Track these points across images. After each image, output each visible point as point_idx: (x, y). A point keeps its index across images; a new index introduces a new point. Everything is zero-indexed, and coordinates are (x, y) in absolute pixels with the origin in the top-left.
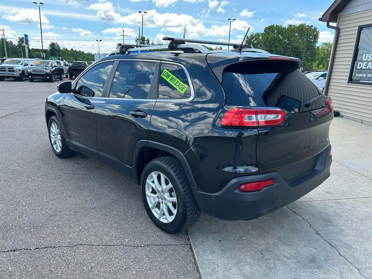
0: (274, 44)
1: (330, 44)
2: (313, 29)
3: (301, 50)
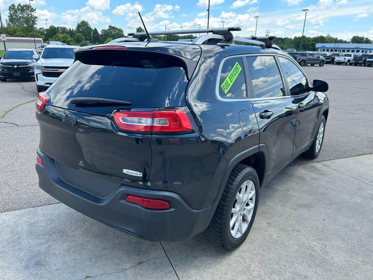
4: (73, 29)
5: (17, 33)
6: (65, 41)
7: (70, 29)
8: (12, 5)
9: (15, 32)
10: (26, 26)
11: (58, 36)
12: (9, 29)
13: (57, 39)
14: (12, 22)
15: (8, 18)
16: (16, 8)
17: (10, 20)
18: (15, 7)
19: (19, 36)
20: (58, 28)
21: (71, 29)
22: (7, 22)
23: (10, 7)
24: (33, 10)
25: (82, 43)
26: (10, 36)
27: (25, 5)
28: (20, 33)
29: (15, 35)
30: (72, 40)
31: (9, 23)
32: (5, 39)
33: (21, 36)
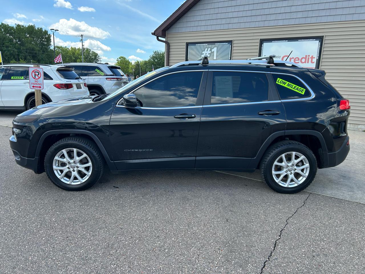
0: (4, 44)
1: (62, 48)
2: (43, 32)
3: (37, 52)
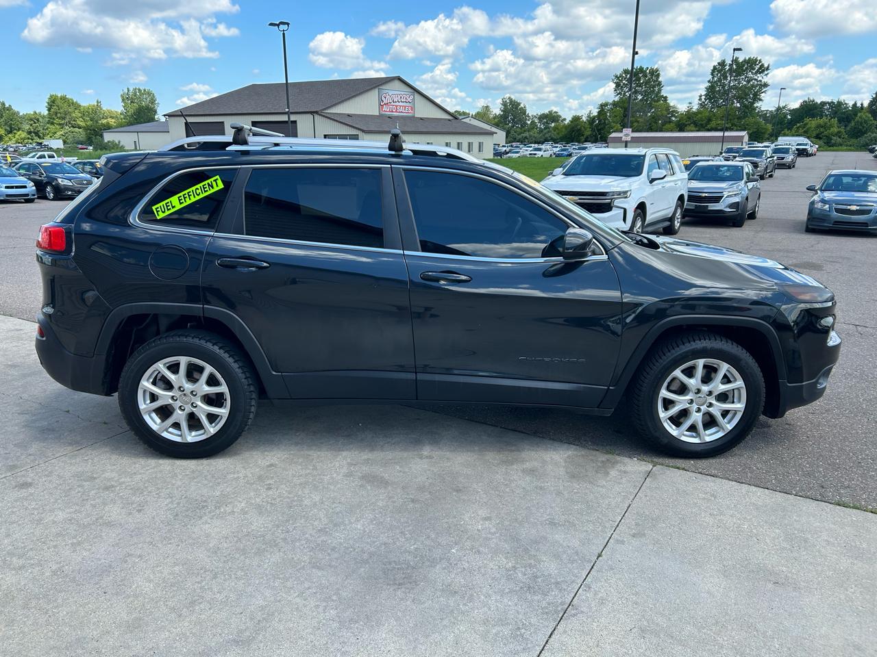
4: (862, 104)
5: (713, 124)
6: (821, 136)
7: (855, 105)
8: (719, 63)
9: (709, 120)
10: (738, 105)
11: (807, 124)
12: (700, 115)
13: (801, 131)
14: (710, 100)
15: (704, 93)
16: (727, 68)
17: (706, 95)
18: (726, 65)
19: (716, 130)
20: (823, 104)
21: (859, 105)
22: (700, 99)
23: (714, 67)
24: (763, 69)
25: (866, 137)
26: (697, 129)
27: (747, 59)
28: (719, 122)
29: (709, 127)
30: (839, 132)
31: (704, 103)
32: (629, 139)
33: (719, 128)
